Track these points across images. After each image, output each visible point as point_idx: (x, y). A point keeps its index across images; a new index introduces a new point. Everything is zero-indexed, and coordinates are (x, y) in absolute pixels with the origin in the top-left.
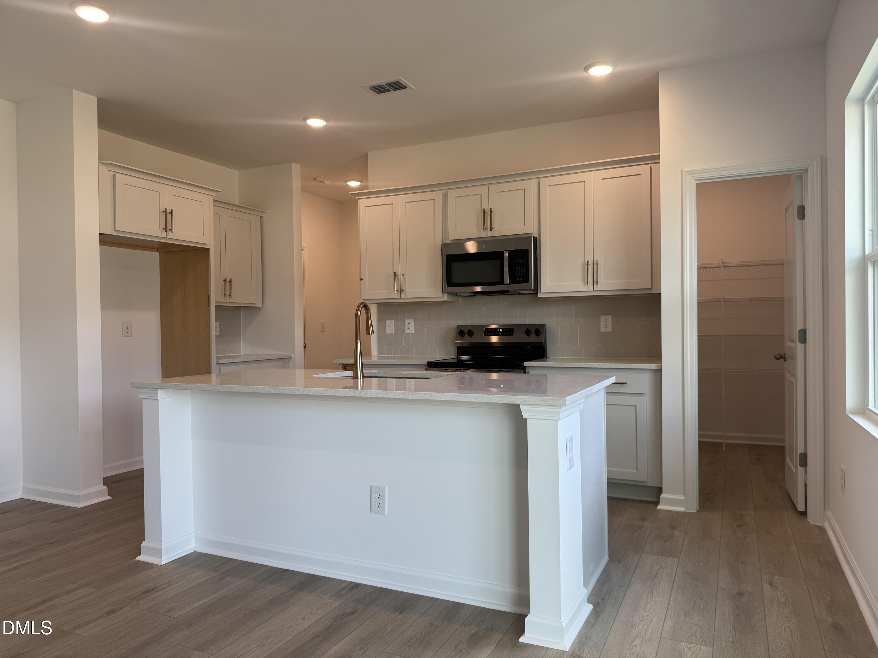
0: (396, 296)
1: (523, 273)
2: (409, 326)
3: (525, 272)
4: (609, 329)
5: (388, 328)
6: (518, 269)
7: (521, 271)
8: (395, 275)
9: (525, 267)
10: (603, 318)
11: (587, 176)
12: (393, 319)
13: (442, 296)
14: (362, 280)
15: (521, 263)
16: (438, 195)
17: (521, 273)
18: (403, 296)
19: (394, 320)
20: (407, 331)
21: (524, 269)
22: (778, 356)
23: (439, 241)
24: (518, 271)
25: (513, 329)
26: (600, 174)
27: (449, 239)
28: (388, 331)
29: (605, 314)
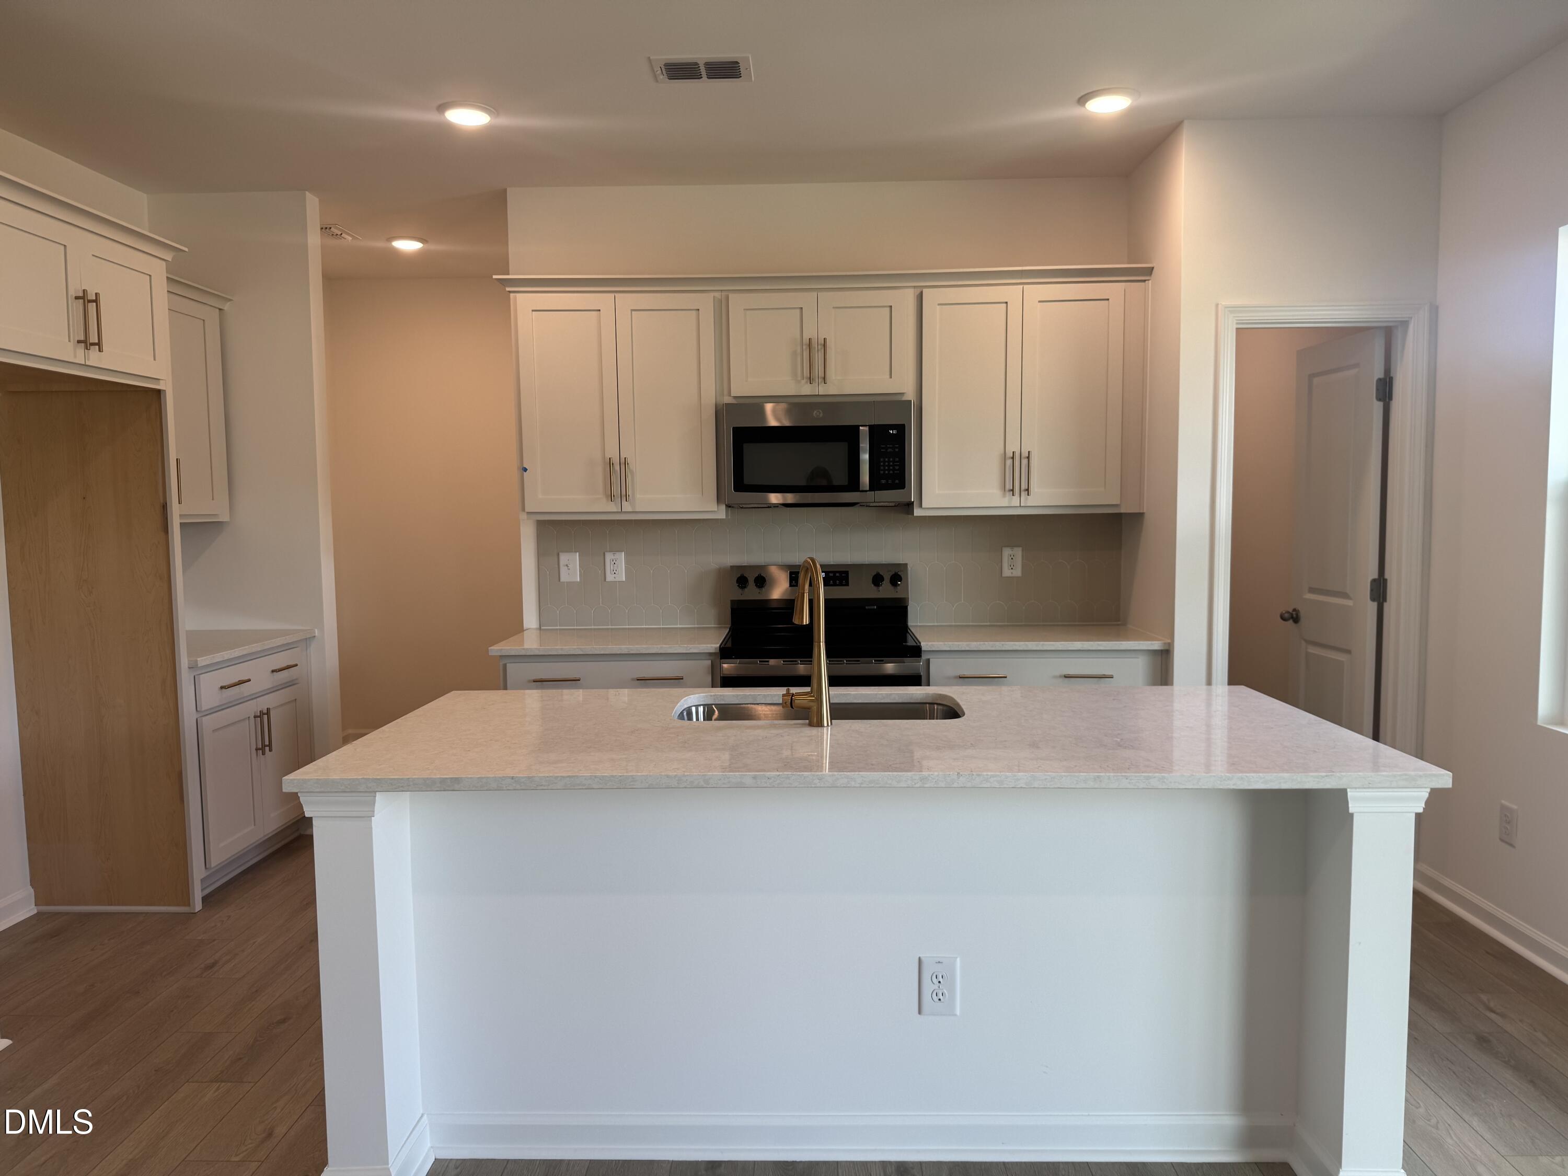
0: (612, 507)
1: (894, 470)
2: (615, 565)
3: (897, 468)
4: (1018, 572)
5: (563, 570)
6: (884, 462)
7: (889, 466)
8: (610, 463)
9: (897, 459)
10: (1007, 552)
11: (1011, 292)
12: (576, 552)
13: (716, 510)
14: (525, 470)
15: (889, 450)
16: (706, 302)
17: (889, 470)
18: (627, 507)
19: (578, 553)
20: (610, 577)
21: (897, 462)
22: (1287, 615)
23: (710, 397)
24: (884, 466)
25: (847, 573)
26: (1038, 291)
27: (732, 395)
28: (565, 577)
29: (1012, 546)
